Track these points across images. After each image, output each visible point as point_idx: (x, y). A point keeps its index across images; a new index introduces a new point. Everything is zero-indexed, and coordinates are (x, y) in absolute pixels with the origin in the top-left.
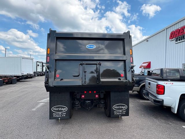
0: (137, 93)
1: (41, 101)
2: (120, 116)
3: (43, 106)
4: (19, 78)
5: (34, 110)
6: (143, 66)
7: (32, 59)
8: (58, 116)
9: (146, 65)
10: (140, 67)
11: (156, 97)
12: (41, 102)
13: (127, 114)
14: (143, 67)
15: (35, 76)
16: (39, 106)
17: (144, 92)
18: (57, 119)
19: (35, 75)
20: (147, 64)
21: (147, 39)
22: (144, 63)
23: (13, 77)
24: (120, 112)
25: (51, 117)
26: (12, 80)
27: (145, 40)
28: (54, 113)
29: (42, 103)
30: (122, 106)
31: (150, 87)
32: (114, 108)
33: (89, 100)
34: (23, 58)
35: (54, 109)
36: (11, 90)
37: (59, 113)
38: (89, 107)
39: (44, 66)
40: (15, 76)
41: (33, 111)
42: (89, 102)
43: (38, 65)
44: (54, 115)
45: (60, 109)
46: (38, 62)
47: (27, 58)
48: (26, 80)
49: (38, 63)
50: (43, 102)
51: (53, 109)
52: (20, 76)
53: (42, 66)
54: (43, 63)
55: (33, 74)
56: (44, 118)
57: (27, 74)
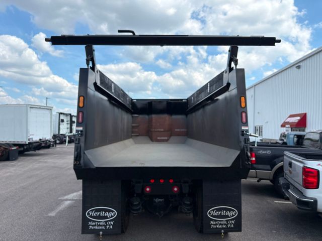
0: (271, 183)
1: (66, 197)
2: (223, 231)
3: (70, 207)
4: (22, 149)
5: (53, 214)
6: (288, 123)
7: (50, 109)
8: (99, 228)
9: (296, 119)
10: (283, 126)
11: (302, 193)
12: (67, 200)
13: (238, 227)
14: (289, 126)
15: (56, 144)
16: (62, 207)
17: (281, 181)
18: (96, 232)
19: (55, 141)
20: (299, 118)
21: (298, 63)
22: (291, 116)
23: (11, 147)
24: (222, 223)
25: (85, 229)
26: (9, 151)
27: (294, 65)
28: (91, 220)
29: (69, 202)
30: (227, 210)
31: (291, 173)
32: (210, 213)
33: (160, 197)
34: (32, 107)
35: (91, 212)
36: (8, 173)
37: (100, 222)
38: (162, 212)
39: (74, 122)
40: (15, 145)
41: (50, 217)
42: (161, 200)
43: (63, 121)
44: (90, 225)
45: (102, 214)
46: (61, 113)
47: (40, 108)
48: (38, 152)
49: (62, 117)
50: (70, 200)
51: (88, 214)
52: (26, 145)
53: (69, 122)
54: (71, 116)
55: (52, 140)
56: (73, 231)
57: (40, 140)
